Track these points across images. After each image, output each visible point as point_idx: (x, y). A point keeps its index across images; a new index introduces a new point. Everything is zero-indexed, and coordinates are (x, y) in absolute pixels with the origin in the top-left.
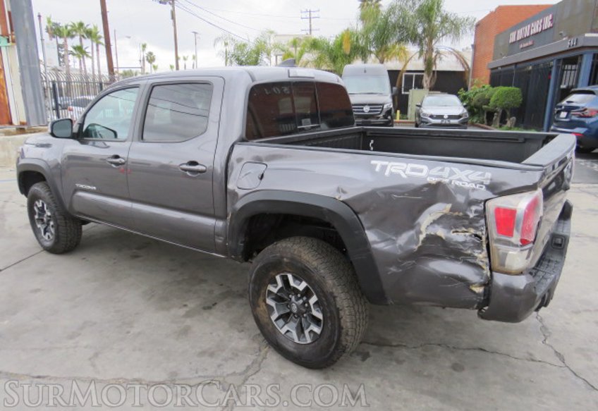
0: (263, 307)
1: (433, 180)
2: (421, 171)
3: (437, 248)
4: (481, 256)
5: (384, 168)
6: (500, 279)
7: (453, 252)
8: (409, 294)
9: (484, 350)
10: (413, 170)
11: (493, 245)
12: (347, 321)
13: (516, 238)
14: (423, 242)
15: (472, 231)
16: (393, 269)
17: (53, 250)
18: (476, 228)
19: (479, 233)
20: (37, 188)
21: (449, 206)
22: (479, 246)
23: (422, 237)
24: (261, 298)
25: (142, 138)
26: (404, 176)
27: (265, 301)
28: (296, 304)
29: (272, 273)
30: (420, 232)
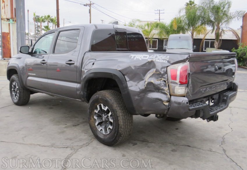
0: (92, 120)
1: (150, 60)
2: (146, 57)
3: (152, 87)
4: (166, 89)
5: (134, 57)
6: (173, 99)
7: (157, 89)
8: (143, 108)
9: (190, 146)
10: (144, 57)
11: (170, 84)
12: (121, 122)
13: (178, 81)
14: (146, 85)
15: (163, 79)
16: (137, 97)
17: (18, 104)
18: (164, 78)
19: (165, 80)
20: (14, 77)
21: (155, 70)
22: (165, 85)
23: (146, 83)
24: (92, 116)
25: (54, 52)
26: (140, 59)
27: (93, 117)
28: (104, 117)
29: (96, 104)
30: (146, 81)
